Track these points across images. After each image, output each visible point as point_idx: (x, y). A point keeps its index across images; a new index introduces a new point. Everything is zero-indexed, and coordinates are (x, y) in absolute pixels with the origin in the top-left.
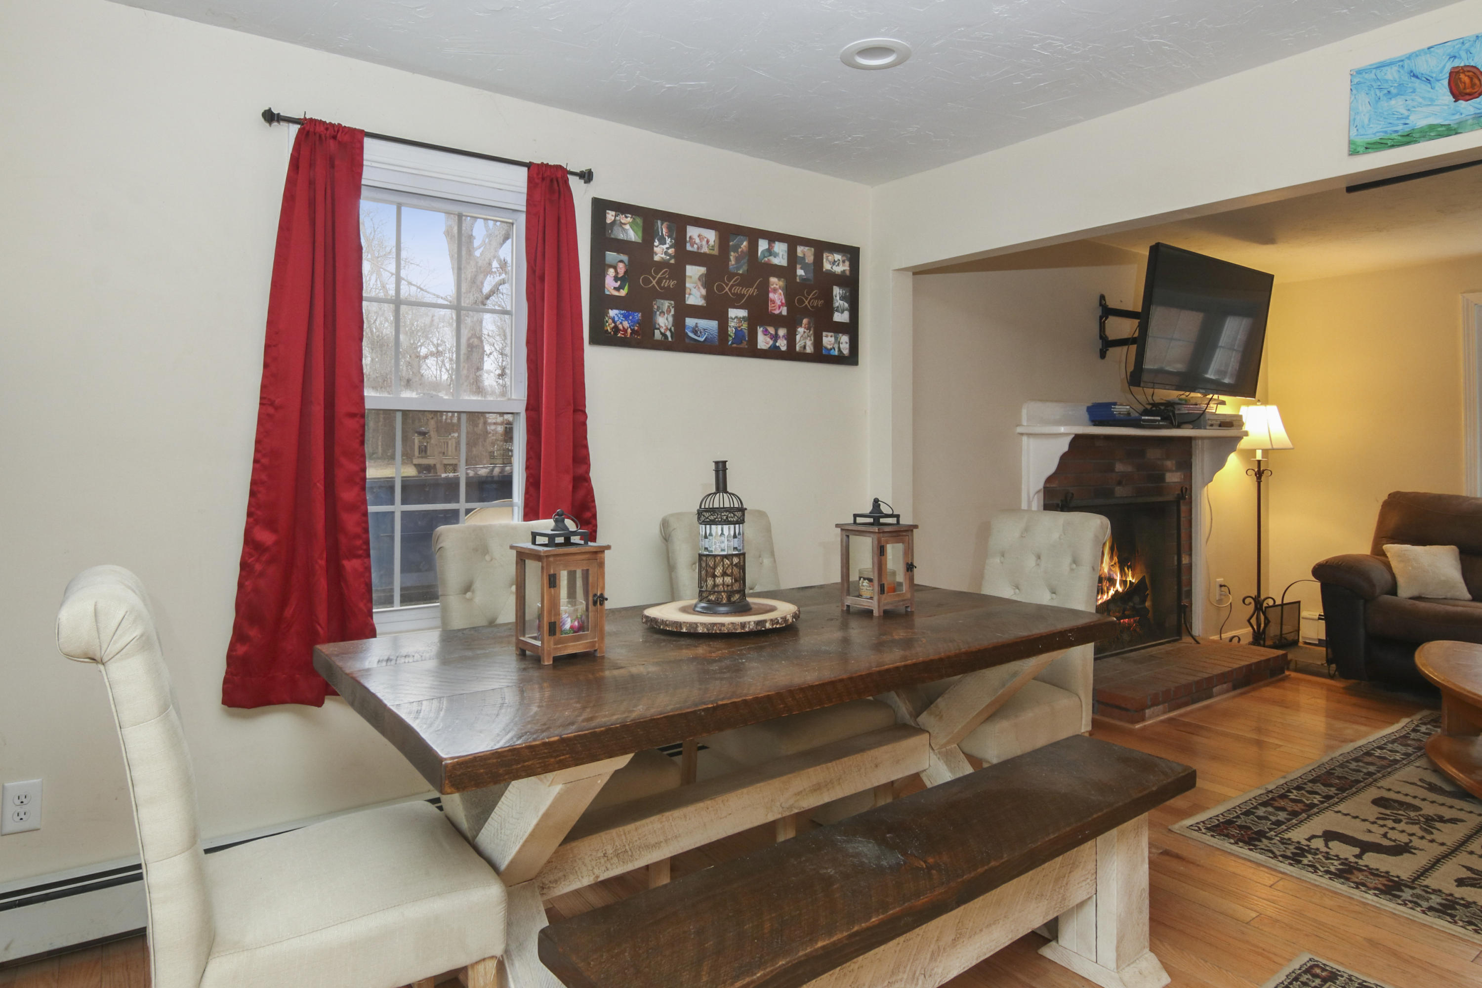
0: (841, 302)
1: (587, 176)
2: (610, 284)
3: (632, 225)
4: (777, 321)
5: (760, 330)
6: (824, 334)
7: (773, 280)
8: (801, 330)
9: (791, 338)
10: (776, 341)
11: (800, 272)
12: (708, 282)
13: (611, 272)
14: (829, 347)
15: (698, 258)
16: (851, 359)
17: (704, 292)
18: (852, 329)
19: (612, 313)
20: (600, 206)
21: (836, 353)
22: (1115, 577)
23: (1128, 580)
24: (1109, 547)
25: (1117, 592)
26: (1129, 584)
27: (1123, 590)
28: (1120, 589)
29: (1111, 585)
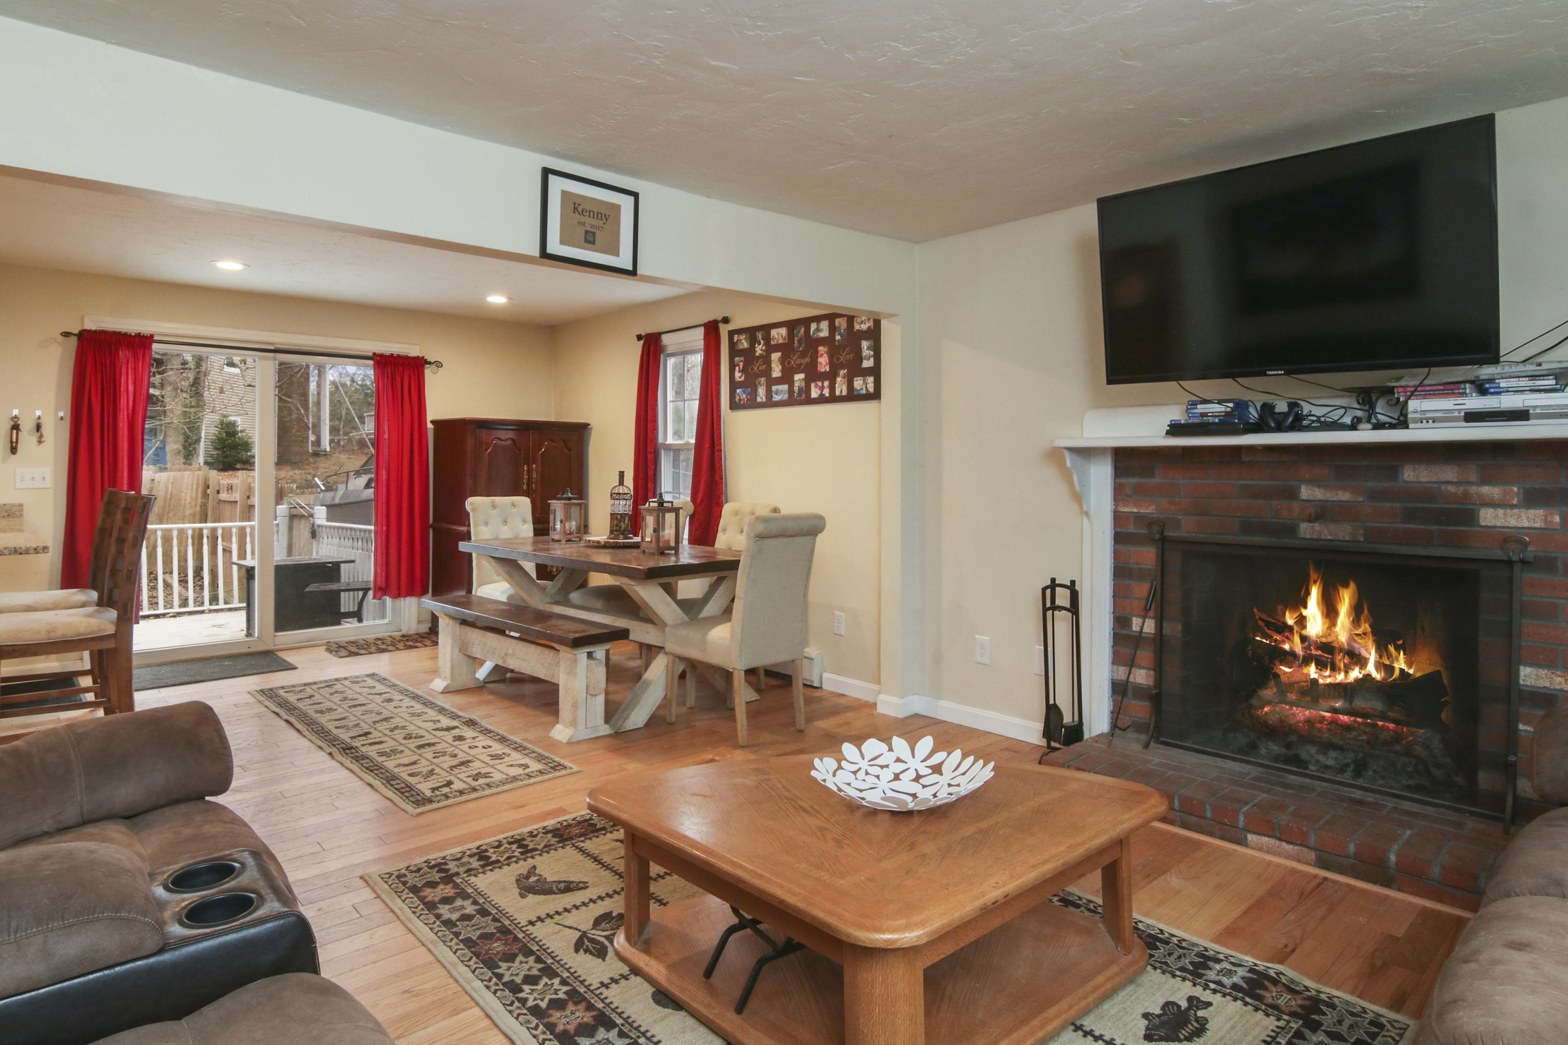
0: (868, 352)
1: (726, 320)
2: (737, 375)
3: (745, 339)
4: (823, 376)
5: (813, 385)
6: (855, 379)
7: (821, 348)
8: (839, 380)
9: (832, 388)
10: (822, 391)
11: (838, 337)
12: (782, 361)
13: (737, 368)
14: (859, 388)
15: (777, 348)
16: (876, 395)
17: (780, 367)
18: (875, 371)
19: (738, 391)
20: (731, 333)
21: (864, 392)
22: (1364, 653)
23: (1396, 665)
24: (1350, 605)
25: (1368, 677)
26: (1397, 673)
27: (1384, 679)
28: (1377, 676)
29: (1356, 664)
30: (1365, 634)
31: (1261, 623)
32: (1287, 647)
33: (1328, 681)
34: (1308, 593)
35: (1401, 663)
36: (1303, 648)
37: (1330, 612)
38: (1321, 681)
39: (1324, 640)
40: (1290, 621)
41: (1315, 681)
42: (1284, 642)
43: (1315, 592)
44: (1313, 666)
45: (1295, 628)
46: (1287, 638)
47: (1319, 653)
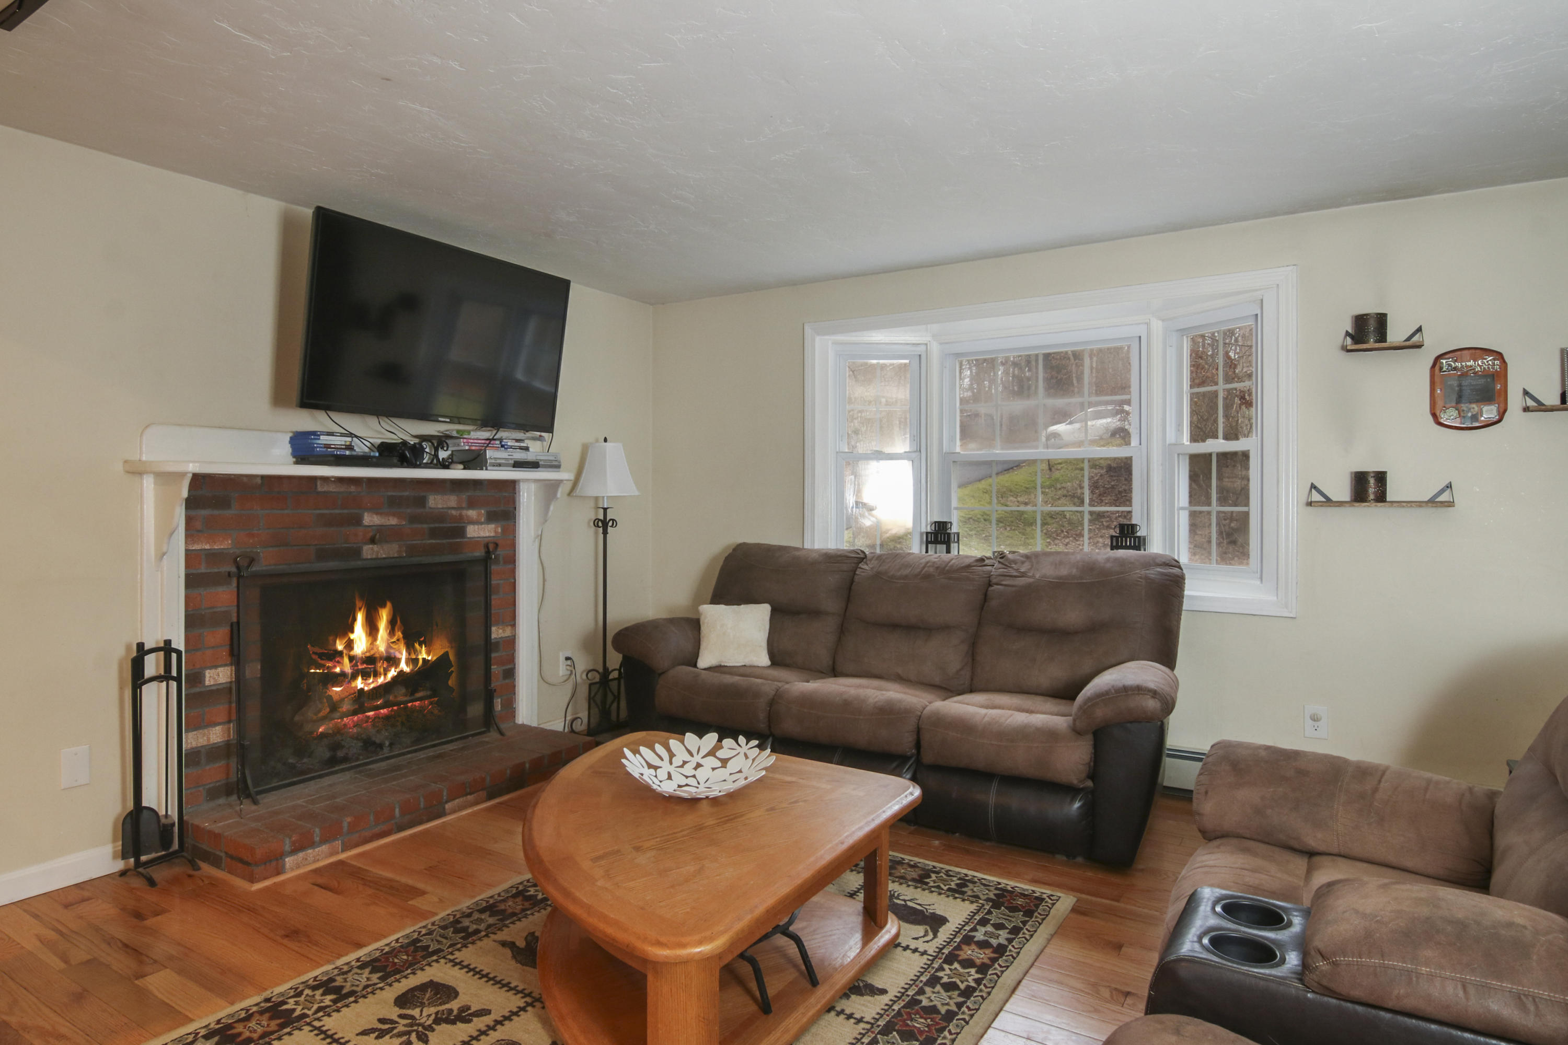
22: (398, 655)
23: (420, 657)
24: (387, 620)
25: (401, 673)
26: (421, 662)
27: (412, 670)
28: (407, 669)
29: (392, 666)
30: (398, 640)
31: (314, 657)
32: (338, 670)
33: (372, 686)
34: (355, 620)
35: (423, 655)
36: (352, 667)
37: (372, 629)
38: (366, 689)
39: (368, 654)
40: (340, 647)
41: (362, 689)
42: (335, 667)
43: (360, 617)
44: (360, 678)
45: (345, 652)
46: (338, 662)
47: (365, 666)
